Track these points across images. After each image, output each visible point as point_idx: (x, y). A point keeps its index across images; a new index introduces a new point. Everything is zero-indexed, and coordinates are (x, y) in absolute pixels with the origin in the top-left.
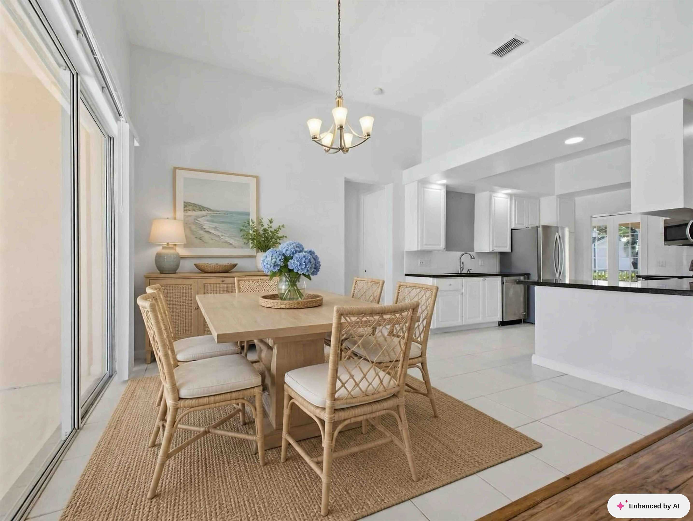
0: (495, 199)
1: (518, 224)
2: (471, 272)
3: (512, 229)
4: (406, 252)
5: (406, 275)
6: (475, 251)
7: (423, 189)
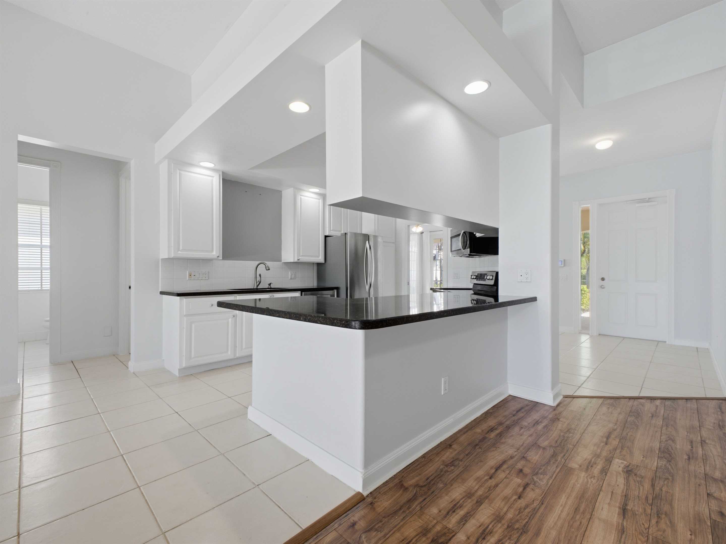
0: (301, 198)
1: (333, 230)
2: (272, 286)
3: (326, 237)
4: (162, 259)
5: (162, 293)
6: (283, 261)
7: (178, 171)
